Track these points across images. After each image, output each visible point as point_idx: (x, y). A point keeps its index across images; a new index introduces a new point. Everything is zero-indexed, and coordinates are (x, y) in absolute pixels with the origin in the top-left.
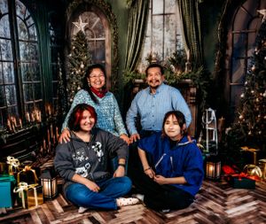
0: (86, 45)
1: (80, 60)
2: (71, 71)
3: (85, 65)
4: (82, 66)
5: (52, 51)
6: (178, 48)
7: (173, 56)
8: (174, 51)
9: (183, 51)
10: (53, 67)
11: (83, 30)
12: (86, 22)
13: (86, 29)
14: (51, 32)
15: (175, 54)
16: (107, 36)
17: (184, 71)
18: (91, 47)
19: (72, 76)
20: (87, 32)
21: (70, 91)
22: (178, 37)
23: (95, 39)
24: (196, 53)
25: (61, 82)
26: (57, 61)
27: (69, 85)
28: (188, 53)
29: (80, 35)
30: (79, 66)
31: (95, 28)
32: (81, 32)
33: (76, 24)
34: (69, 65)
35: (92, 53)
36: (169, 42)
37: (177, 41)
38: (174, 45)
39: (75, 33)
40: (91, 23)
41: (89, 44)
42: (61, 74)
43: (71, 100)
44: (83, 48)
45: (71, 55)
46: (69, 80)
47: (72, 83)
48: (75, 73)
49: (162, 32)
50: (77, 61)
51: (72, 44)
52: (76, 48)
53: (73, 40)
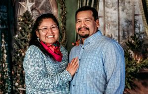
2: (17, 53)
6: (137, 31)
7: (131, 40)
9: (144, 33)
11: (30, 10)
12: (32, 2)
13: (33, 9)
15: (134, 38)
17: (145, 58)
19: (18, 58)
20: (34, 12)
21: (16, 74)
22: (136, 18)
27: (14, 68)
29: (27, 15)
31: (42, 8)
32: (27, 12)
33: (22, 4)
34: (15, 46)
36: (125, 24)
37: (135, 22)
38: (132, 27)
39: (21, 13)
40: (37, 3)
42: (6, 56)
43: (17, 84)
44: (29, 29)
45: (17, 36)
46: (15, 61)
47: (18, 65)
48: (21, 55)
49: (116, 12)
50: (23, 42)
51: (19, 24)
52: (23, 29)
53: (20, 21)
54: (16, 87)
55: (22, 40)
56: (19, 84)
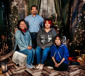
0: (17, 11)
1: (15, 17)
2: (12, 22)
3: (17, 20)
4: (16, 20)
5: (3, 14)
6: (53, 13)
7: (51, 16)
8: (51, 14)
9: (55, 14)
10: (4, 20)
11: (16, 5)
12: (17, 2)
13: (17, 5)
14: (3, 6)
15: (52, 16)
16: (26, 8)
17: (55, 22)
18: (19, 12)
19: (12, 24)
21: (12, 29)
22: (53, 9)
23: (21, 9)
24: (59, 15)
25: (8, 26)
26: (5, 18)
27: (11, 27)
28: (56, 15)
29: (15, 7)
30: (15, 20)
31: (21, 5)
32: (15, 6)
33: (13, 2)
34: (11, 19)
35: (20, 14)
36: (49, 11)
38: (51, 12)
39: (12, 6)
40: (19, 3)
41: (19, 11)
42: (7, 23)
43: (12, 33)
44: (16, 13)
45: (11, 15)
46: (11, 25)
47: (12, 26)
48: (13, 22)
49: (47, 7)
50: (14, 18)
51: (12, 11)
52: (13, 12)
53: (12, 9)
54: (12, 34)
55: (13, 17)
56: (13, 33)
